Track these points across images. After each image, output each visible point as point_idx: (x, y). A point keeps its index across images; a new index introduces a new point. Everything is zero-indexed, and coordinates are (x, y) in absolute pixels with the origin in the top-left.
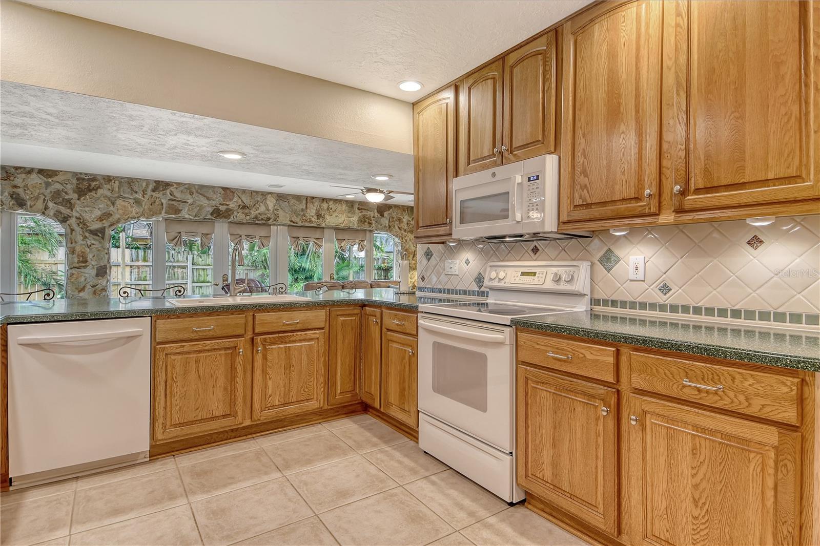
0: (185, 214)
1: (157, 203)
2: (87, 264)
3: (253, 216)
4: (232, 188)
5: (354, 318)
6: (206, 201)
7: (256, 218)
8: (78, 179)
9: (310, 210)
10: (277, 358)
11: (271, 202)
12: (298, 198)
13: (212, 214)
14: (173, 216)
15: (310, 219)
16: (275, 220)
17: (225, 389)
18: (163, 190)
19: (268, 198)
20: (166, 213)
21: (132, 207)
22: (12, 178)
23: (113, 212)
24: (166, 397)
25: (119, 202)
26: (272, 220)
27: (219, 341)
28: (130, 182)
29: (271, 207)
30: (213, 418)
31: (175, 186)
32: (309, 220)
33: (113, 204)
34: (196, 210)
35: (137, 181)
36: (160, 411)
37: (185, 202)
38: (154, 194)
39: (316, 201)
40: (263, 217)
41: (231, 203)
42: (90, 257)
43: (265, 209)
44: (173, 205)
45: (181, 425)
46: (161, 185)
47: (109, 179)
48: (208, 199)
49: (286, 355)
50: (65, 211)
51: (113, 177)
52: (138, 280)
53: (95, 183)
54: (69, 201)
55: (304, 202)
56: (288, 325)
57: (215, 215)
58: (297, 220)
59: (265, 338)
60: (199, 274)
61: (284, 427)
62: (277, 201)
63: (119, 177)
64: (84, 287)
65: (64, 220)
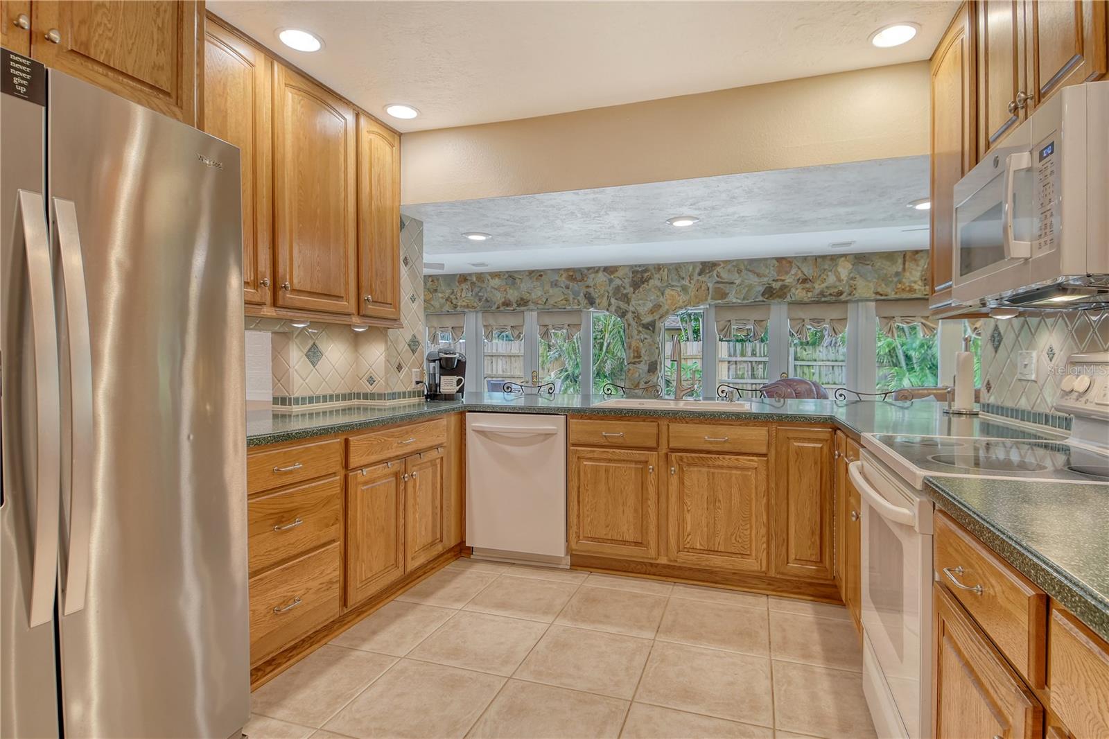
0: (733, 298)
1: (703, 288)
2: (641, 359)
3: (817, 291)
4: (789, 257)
5: (820, 445)
6: (757, 279)
7: (822, 294)
8: (633, 273)
9: (911, 273)
10: (697, 485)
11: (844, 270)
12: (889, 256)
13: (763, 295)
14: (720, 301)
15: (910, 286)
16: (850, 294)
17: (636, 511)
18: (710, 272)
19: (840, 263)
20: (712, 299)
21: (679, 295)
22: (585, 279)
23: (663, 303)
24: (579, 505)
25: (668, 291)
26: (845, 294)
27: (629, 451)
28: (676, 269)
29: (844, 275)
30: (625, 542)
31: (722, 265)
32: (908, 289)
33: (663, 294)
34: (744, 291)
35: (684, 266)
36: (574, 519)
37: (732, 283)
38: (700, 278)
39: (922, 257)
40: (832, 292)
41: (788, 277)
42: (643, 351)
43: (835, 279)
44: (719, 288)
45: (593, 539)
46: (707, 267)
47: (659, 267)
48: (759, 275)
49: (709, 484)
50: (623, 305)
51: (662, 264)
52: (735, 378)
53: (646, 274)
54: (626, 296)
55: (900, 261)
56: (711, 443)
57: (766, 296)
58: (889, 290)
59: (681, 457)
60: (803, 372)
61: (716, 583)
62: (853, 265)
63: (666, 264)
64: (639, 383)
65: (623, 315)
